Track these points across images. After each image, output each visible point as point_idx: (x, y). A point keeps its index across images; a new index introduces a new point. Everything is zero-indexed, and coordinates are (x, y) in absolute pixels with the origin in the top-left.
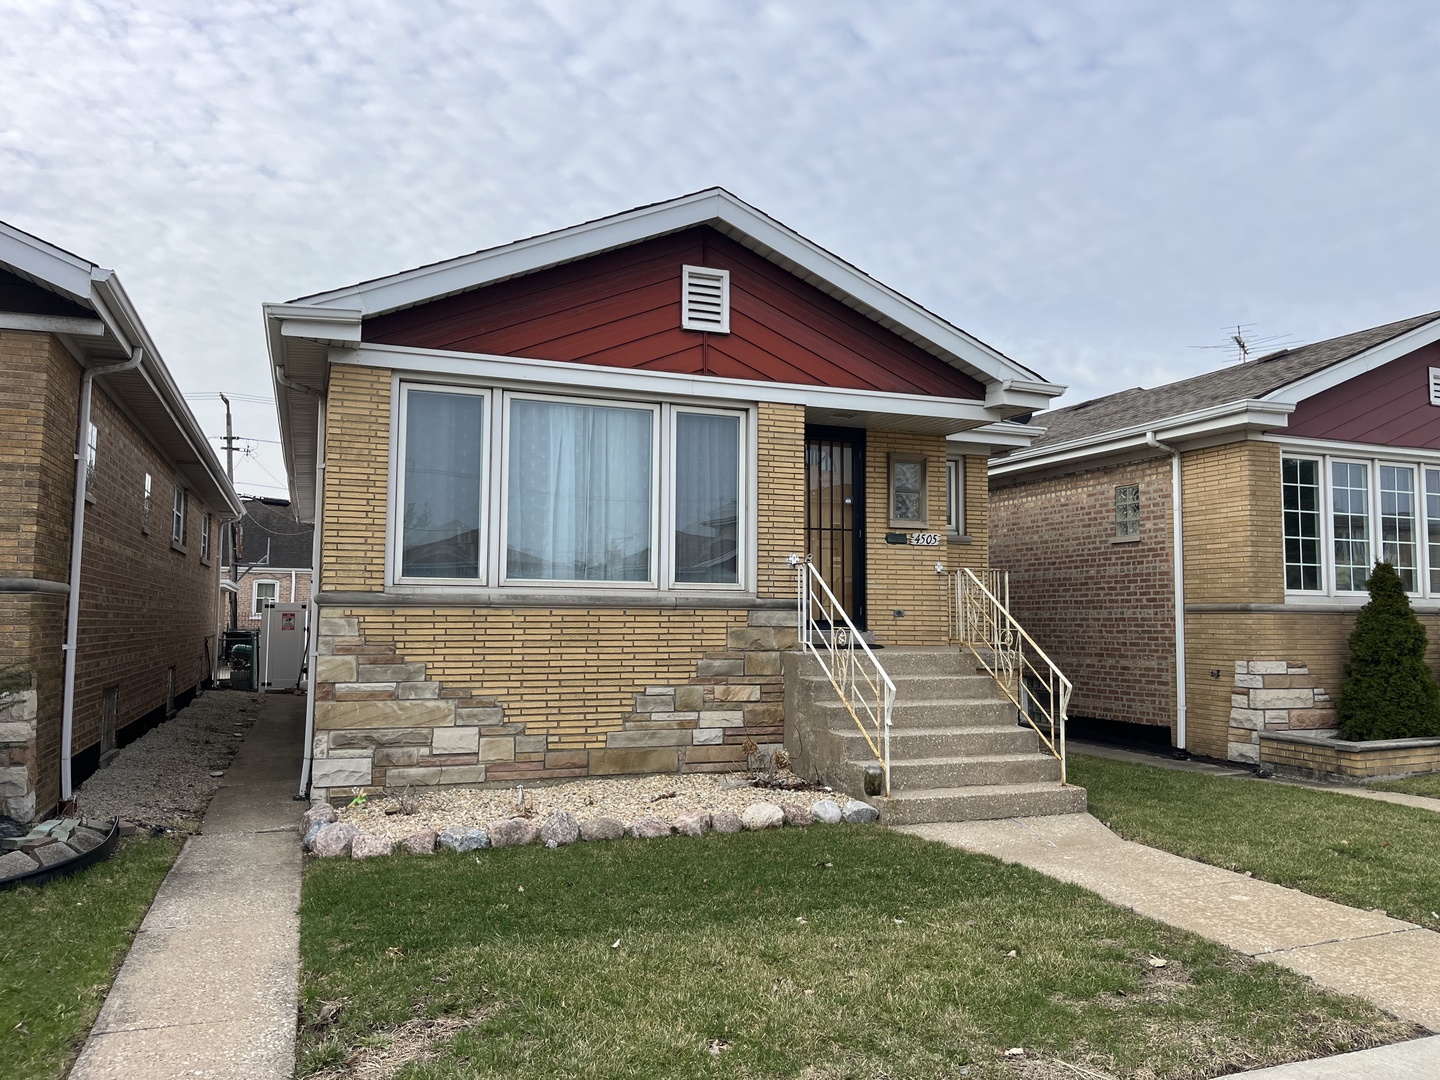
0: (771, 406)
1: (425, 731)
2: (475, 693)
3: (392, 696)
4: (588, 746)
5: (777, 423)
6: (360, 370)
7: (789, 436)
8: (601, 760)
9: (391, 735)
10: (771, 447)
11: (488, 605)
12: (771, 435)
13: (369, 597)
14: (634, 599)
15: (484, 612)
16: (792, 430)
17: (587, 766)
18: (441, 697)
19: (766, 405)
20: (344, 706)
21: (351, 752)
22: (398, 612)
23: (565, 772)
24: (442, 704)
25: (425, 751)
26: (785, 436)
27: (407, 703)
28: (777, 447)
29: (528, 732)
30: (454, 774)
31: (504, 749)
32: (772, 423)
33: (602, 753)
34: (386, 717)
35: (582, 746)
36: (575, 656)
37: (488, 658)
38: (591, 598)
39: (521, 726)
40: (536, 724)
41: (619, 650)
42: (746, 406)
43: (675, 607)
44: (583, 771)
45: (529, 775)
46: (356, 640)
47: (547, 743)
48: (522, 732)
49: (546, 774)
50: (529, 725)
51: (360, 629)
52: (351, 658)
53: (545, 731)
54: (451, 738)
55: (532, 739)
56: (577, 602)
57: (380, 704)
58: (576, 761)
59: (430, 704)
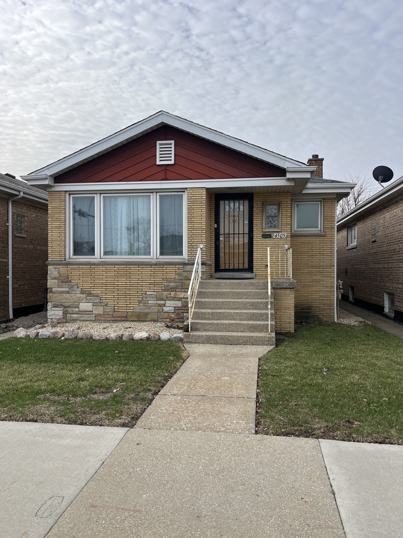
0: (192, 189)
1: (77, 303)
2: (92, 292)
3: (68, 292)
4: (127, 311)
5: (195, 196)
6: (56, 192)
7: (199, 200)
8: (132, 316)
9: (68, 304)
10: (192, 204)
11: (94, 264)
12: (192, 200)
13: (60, 262)
14: (141, 262)
15: (94, 267)
16: (201, 198)
17: (127, 317)
18: (81, 293)
19: (190, 189)
20: (55, 295)
21: (57, 309)
22: (69, 267)
23: (119, 319)
24: (82, 295)
25: (77, 309)
26: (198, 200)
27: (72, 295)
28: (194, 204)
29: (108, 305)
30: (86, 317)
31: (100, 310)
32: (192, 196)
33: (132, 313)
34: (66, 299)
35: (125, 311)
36: (122, 281)
37: (95, 281)
38: (126, 262)
39: (106, 303)
40: (111, 303)
41: (137, 279)
42: (184, 190)
43: (156, 264)
44: (126, 319)
45: (108, 319)
46: (57, 275)
47: (114, 309)
48: (106, 305)
49: (114, 319)
50: (109, 303)
51: (58, 272)
52: (56, 281)
53: (113, 305)
54: (85, 306)
55: (109, 307)
56: (122, 263)
57: (64, 295)
58: (123, 315)
59: (78, 295)
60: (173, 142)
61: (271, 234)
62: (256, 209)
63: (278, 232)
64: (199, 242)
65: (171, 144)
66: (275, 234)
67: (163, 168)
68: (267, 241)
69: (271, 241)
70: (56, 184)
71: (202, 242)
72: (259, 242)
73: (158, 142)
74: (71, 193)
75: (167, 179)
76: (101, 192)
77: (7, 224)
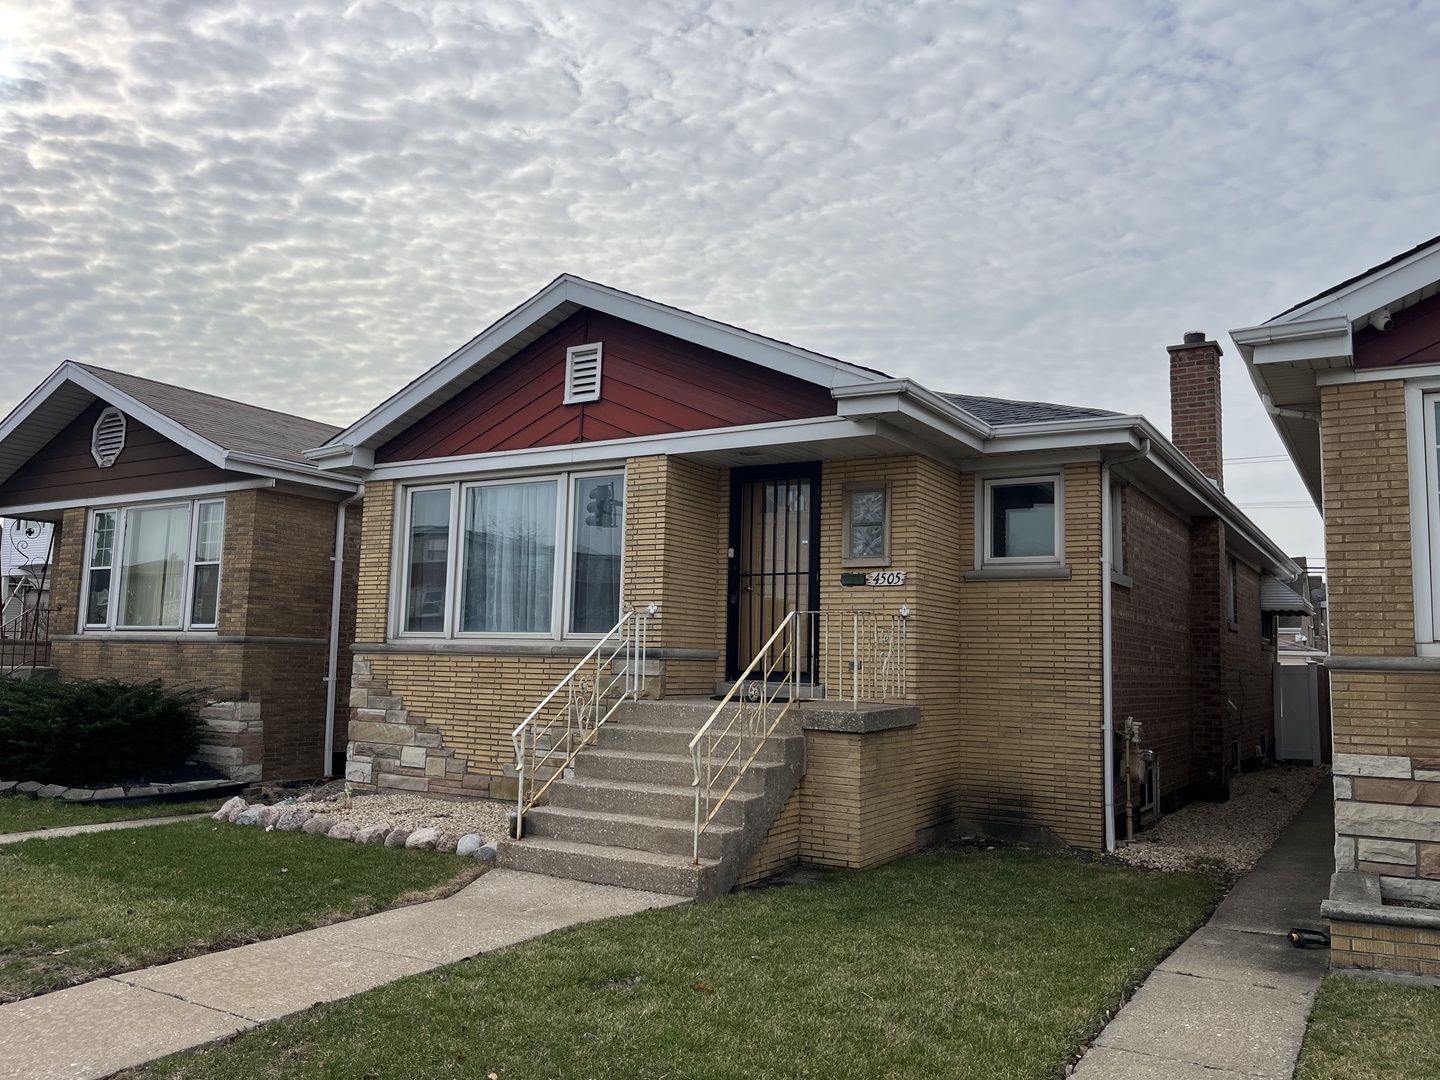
0: (637, 460)
1: (398, 748)
2: (428, 721)
3: (384, 720)
4: (493, 773)
5: (642, 476)
6: (378, 484)
7: (653, 487)
8: (499, 786)
9: (381, 748)
10: (636, 499)
11: (434, 653)
12: (636, 488)
13: (372, 647)
14: (522, 648)
15: (433, 658)
16: (655, 481)
17: (488, 790)
18: (408, 723)
19: (632, 460)
20: (361, 725)
21: (363, 757)
22: (391, 657)
23: (475, 793)
24: (407, 728)
25: (398, 763)
26: (648, 487)
27: (390, 726)
28: (641, 499)
29: (456, 756)
30: (411, 783)
31: (437, 768)
32: (637, 476)
33: (500, 779)
34: (380, 735)
35: (487, 772)
36: (486, 697)
37: (436, 694)
38: (493, 647)
39: (452, 750)
40: (461, 749)
41: (514, 693)
42: (619, 463)
43: (553, 655)
44: (486, 794)
45: (453, 791)
46: (369, 678)
47: (467, 767)
48: (452, 755)
49: (463, 792)
50: (457, 751)
51: (371, 670)
52: (365, 690)
53: (465, 757)
54: (413, 755)
55: (456, 762)
56: (484, 651)
57: (377, 725)
58: (481, 784)
59: (402, 727)
60: (599, 346)
61: (864, 575)
62: (827, 505)
63: (884, 568)
64: (648, 598)
65: (594, 352)
66: (874, 574)
67: (578, 412)
68: (855, 595)
69: (866, 595)
70: (377, 466)
71: (655, 598)
72: (834, 595)
73: (570, 350)
74: (407, 483)
75: (583, 439)
76: (462, 478)
77: (332, 559)
